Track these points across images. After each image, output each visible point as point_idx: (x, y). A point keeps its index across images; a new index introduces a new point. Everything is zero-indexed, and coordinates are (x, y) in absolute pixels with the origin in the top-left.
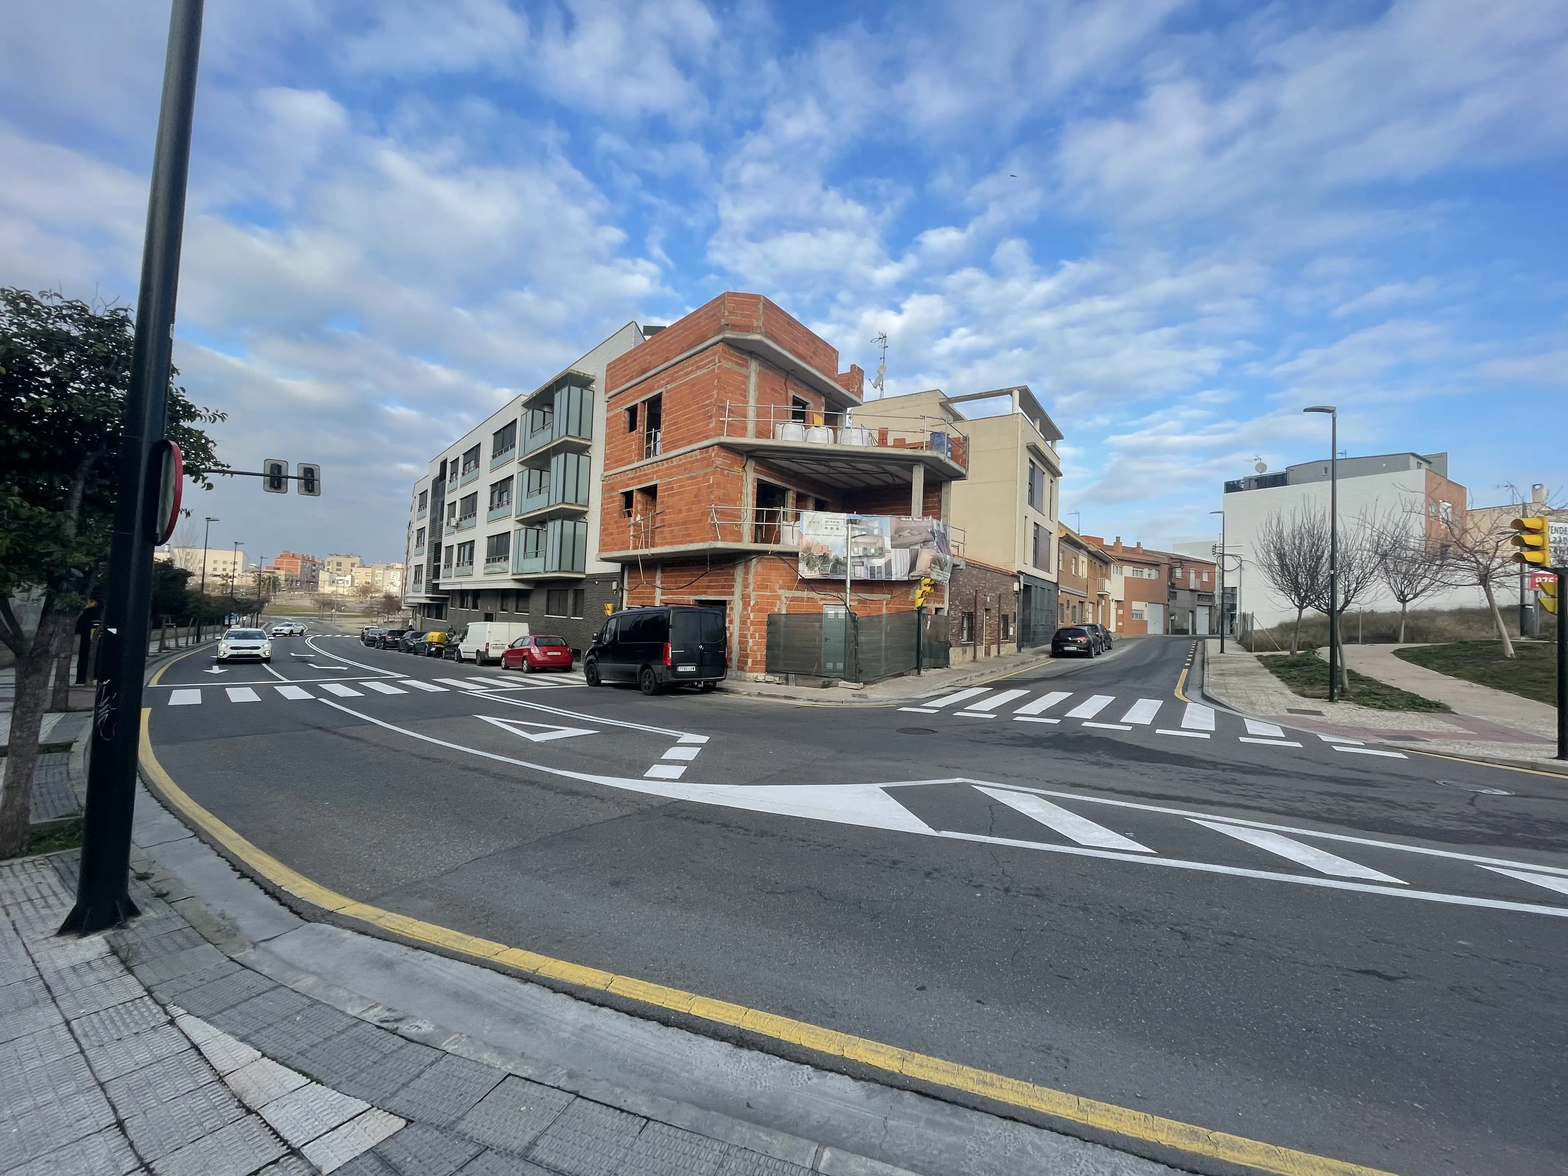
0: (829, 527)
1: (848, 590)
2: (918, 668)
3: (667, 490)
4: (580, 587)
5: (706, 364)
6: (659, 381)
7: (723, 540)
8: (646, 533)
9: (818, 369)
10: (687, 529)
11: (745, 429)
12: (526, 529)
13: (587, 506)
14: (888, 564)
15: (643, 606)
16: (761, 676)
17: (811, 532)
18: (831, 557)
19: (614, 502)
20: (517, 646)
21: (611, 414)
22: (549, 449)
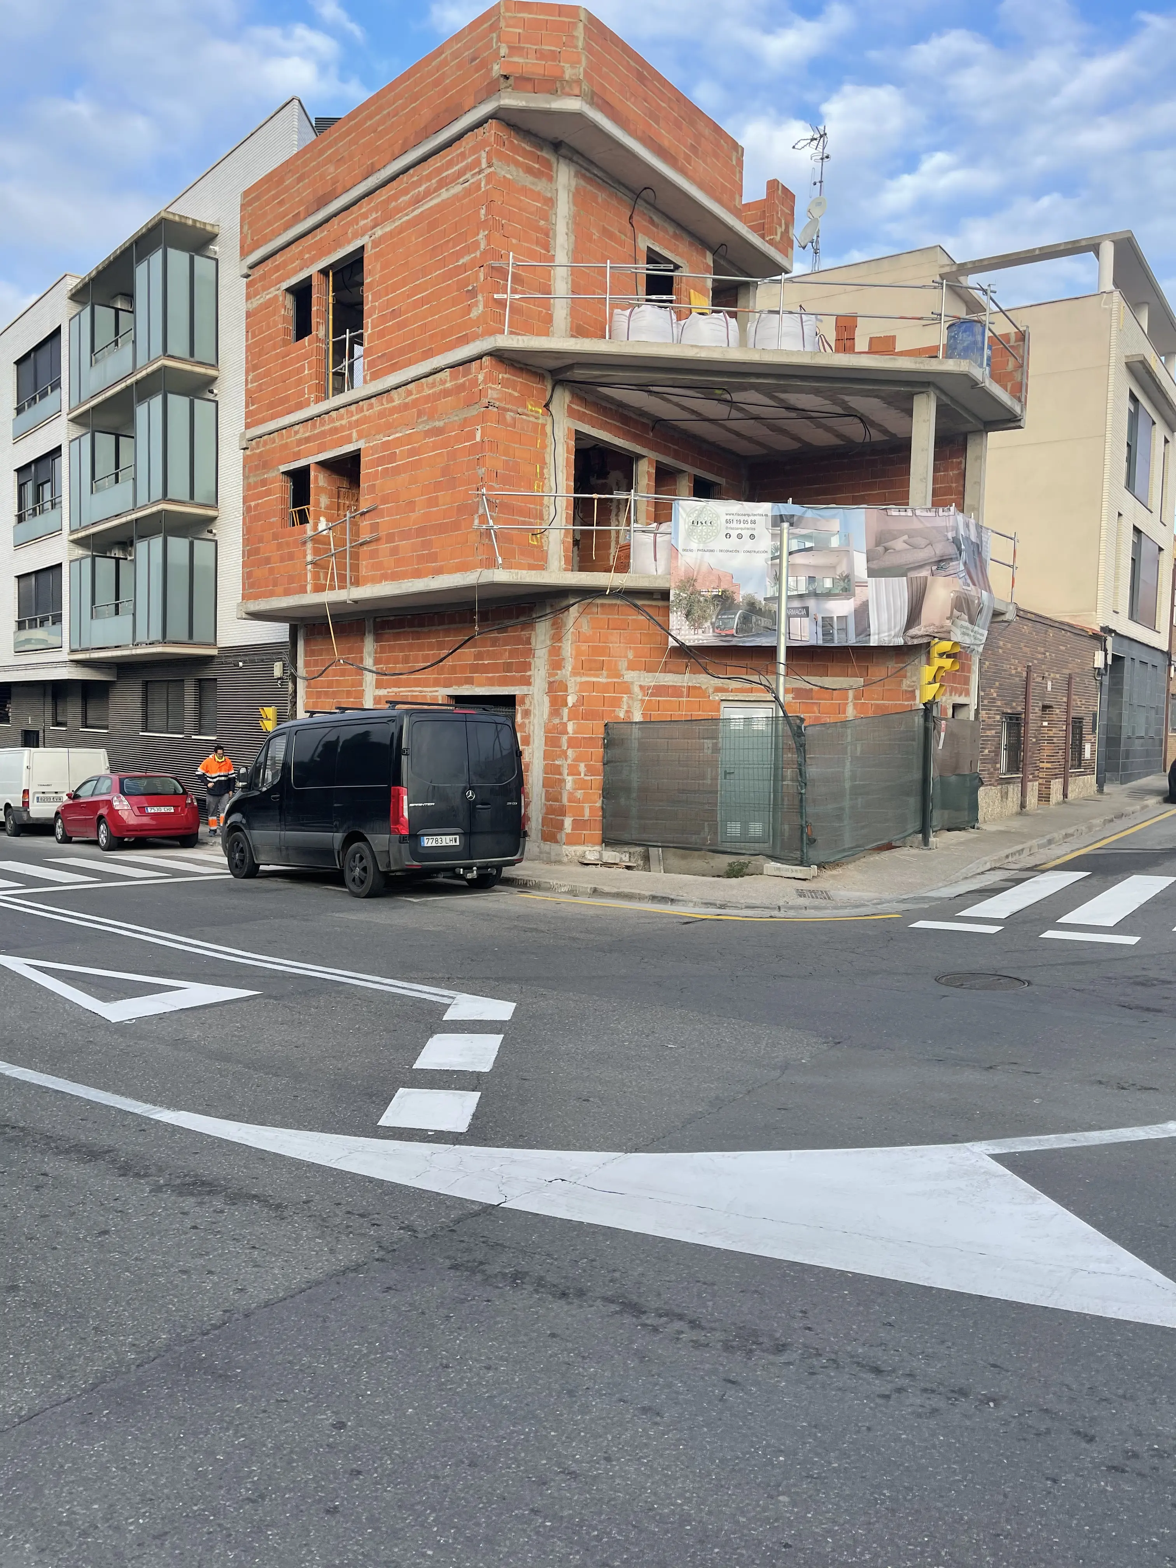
0: (734, 534)
1: (782, 669)
2: (924, 830)
3: (380, 461)
4: (208, 674)
5: (461, 173)
6: (356, 221)
7: (507, 566)
8: (341, 555)
9: (701, 186)
10: (426, 545)
11: (549, 319)
12: (93, 558)
13: (215, 506)
14: (862, 612)
15: (343, 710)
16: (592, 853)
17: (694, 545)
18: (739, 599)
19: (268, 493)
20: (86, 796)
21: (256, 302)
22: (128, 388)
